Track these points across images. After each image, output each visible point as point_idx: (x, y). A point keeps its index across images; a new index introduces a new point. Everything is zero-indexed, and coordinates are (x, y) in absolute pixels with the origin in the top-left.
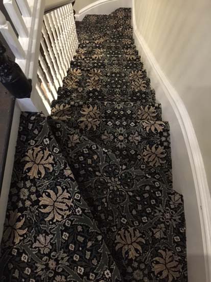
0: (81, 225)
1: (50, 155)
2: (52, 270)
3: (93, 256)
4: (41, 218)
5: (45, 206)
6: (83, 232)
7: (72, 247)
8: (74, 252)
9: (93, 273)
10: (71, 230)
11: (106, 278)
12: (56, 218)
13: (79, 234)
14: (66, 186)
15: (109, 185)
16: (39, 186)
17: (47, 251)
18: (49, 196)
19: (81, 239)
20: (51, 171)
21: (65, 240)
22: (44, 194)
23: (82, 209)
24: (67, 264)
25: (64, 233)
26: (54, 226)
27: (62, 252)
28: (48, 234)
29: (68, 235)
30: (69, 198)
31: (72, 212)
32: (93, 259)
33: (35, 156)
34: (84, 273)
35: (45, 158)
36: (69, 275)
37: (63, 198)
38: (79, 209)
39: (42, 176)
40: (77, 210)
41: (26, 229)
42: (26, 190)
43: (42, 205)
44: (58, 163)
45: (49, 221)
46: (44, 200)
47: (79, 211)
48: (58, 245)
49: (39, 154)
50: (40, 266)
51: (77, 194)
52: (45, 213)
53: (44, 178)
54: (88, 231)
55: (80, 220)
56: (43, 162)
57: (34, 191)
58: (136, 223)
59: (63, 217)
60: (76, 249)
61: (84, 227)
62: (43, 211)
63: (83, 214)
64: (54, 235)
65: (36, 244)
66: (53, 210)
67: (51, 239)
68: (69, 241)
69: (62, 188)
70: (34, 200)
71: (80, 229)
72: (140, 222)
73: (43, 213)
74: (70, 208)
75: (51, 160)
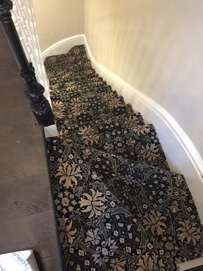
0: (117, 214)
1: (77, 167)
2: (106, 256)
3: (134, 236)
4: (85, 217)
5: (85, 207)
6: (121, 219)
7: (116, 233)
8: (119, 237)
9: (139, 249)
10: (111, 220)
11: (150, 250)
12: (97, 214)
13: (118, 221)
14: (97, 188)
15: (125, 181)
16: (76, 193)
17: (97, 242)
18: (86, 198)
19: (121, 225)
20: (81, 178)
21: (109, 229)
22: (81, 198)
23: (115, 202)
24: (116, 247)
25: (107, 224)
26: (97, 220)
27: (109, 239)
28: (94, 229)
29: (110, 225)
30: (103, 196)
31: (108, 206)
32: (135, 238)
33: (65, 170)
34: (131, 251)
35: (74, 169)
36: (121, 256)
37: (98, 197)
38: (112, 202)
39: (76, 185)
40: (111, 204)
41: (76, 229)
42: (66, 199)
43: (83, 207)
44: (85, 171)
45: (92, 218)
46: (83, 202)
47: (113, 204)
48: (105, 235)
49: (68, 168)
50: (96, 256)
51: (107, 191)
52: (87, 213)
53: (78, 185)
54: (125, 217)
55: (116, 210)
56: (73, 173)
57: (73, 197)
58: (155, 206)
59: (102, 212)
60: (120, 234)
61: (121, 215)
62: (84, 211)
63: (117, 206)
64: (99, 228)
65: (88, 239)
66: (92, 208)
67: (98, 231)
68: (113, 229)
69: (94, 189)
70: (74, 205)
71: (118, 217)
72: (158, 204)
73: (85, 213)
74: (105, 204)
75: (78, 170)
